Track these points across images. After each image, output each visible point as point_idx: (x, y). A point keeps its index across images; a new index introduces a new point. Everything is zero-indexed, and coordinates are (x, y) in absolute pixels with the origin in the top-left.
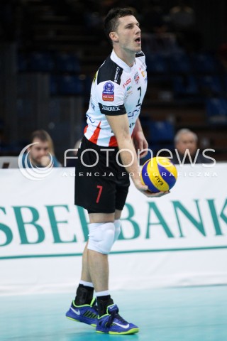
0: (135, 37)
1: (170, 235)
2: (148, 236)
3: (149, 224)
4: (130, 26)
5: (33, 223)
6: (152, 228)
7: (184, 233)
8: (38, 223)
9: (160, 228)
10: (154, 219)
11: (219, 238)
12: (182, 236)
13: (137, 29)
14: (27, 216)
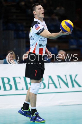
0: (42, 12)
1: (56, 87)
2: (48, 88)
3: (49, 84)
4: (40, 9)
5: (8, 83)
6: (50, 85)
7: (61, 87)
8: (10, 83)
9: (53, 85)
10: (51, 82)
11: (74, 88)
12: (60, 88)
13: (42, 9)
14: (6, 81)
